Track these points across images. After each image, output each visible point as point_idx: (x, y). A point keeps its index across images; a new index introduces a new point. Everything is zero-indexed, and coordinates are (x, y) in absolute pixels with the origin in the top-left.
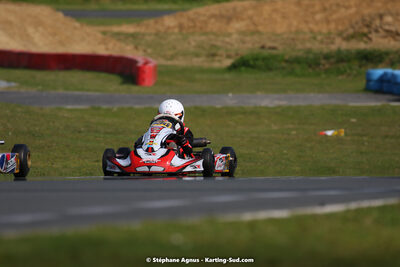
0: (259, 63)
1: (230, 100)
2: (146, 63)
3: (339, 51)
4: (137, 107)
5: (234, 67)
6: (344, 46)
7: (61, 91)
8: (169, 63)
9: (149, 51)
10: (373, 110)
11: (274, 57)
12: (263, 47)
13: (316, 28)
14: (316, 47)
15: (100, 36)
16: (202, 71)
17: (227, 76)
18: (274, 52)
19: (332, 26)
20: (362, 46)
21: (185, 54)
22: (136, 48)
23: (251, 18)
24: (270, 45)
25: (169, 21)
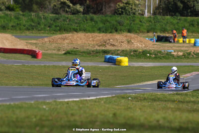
0: (73, 53)
1: (64, 64)
2: (39, 52)
3: (97, 49)
4: (36, 65)
5: (65, 54)
6: (97, 48)
7: (13, 60)
8: (46, 52)
9: (40, 48)
10: (106, 67)
11: (77, 51)
12: (74, 48)
13: (90, 43)
14: (90, 48)
15: (25, 43)
16: (56, 54)
17: (63, 56)
18: (77, 49)
19: (95, 42)
20: (103, 48)
21: (51, 50)
22: (36, 47)
23: (70, 39)
24: (76, 47)
25: (46, 39)
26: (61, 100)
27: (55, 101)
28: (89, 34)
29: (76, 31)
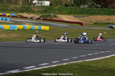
1: (93, 28)
2: (84, 23)
5: (94, 24)
6: (106, 21)
11: (98, 23)
14: (103, 22)
16: (90, 24)
17: (93, 25)
18: (98, 22)
20: (108, 22)
22: (82, 21)
23: (95, 18)
28: (103, 16)
29: (98, 14)
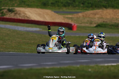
0: (103, 26)
2: (74, 25)
8: (80, 25)
9: (75, 22)
12: (104, 22)
13: (117, 17)
14: (117, 22)
15: (63, 18)
21: (84, 23)
22: (72, 21)
23: (101, 14)
24: (105, 21)
25: (80, 14)
26: (102, 65)
27: (97, 66)
29: (106, 7)
